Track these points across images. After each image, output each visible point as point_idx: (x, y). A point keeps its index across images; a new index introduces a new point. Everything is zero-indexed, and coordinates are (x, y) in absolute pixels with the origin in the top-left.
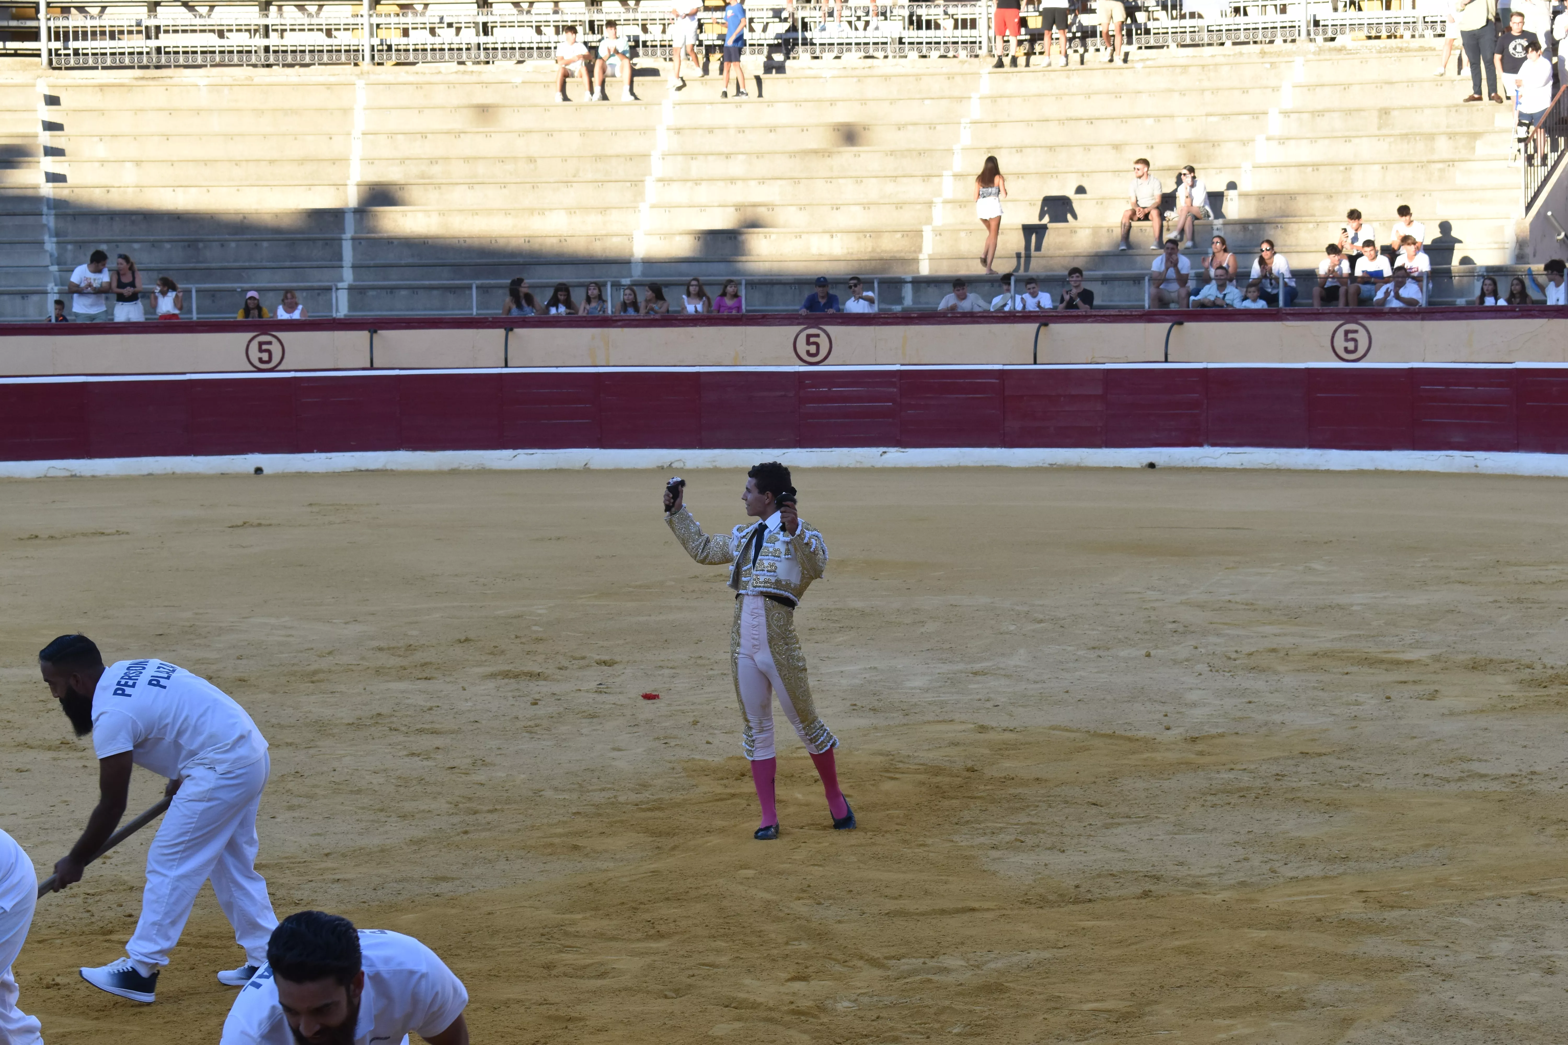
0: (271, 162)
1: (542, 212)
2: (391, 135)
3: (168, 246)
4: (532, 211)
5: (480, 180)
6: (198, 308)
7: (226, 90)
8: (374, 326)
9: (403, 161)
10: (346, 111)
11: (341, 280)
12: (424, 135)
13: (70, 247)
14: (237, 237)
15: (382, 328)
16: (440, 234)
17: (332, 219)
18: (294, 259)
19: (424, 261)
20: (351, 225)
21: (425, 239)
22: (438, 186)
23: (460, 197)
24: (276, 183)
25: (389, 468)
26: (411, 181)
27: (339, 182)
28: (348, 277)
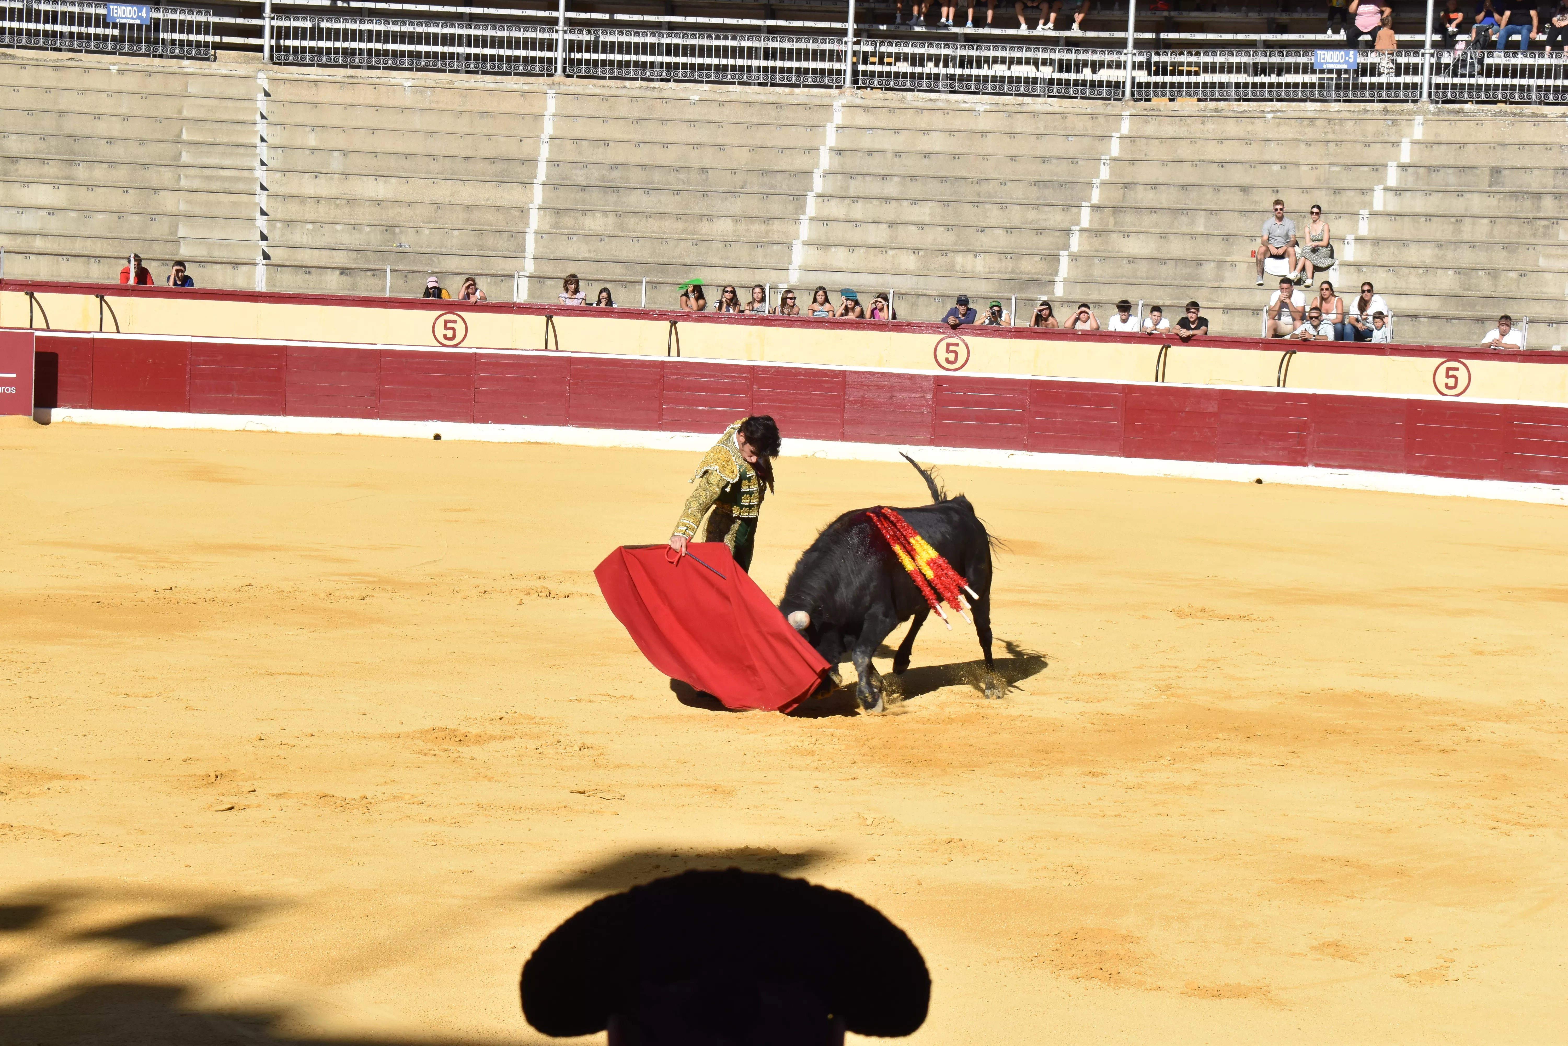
0: (466, 158)
1: (710, 218)
2: (577, 141)
3: (367, 229)
4: (701, 217)
5: (655, 186)
6: (391, 287)
7: (429, 92)
8: (550, 312)
9: (586, 165)
10: (538, 117)
11: (524, 270)
12: (606, 143)
13: (279, 225)
14: (431, 225)
15: (557, 314)
16: (616, 233)
17: (517, 214)
18: (482, 248)
19: (599, 257)
20: (535, 220)
21: (602, 237)
22: (616, 189)
23: (636, 200)
24: (469, 178)
25: (556, 442)
26: (592, 183)
27: (526, 181)
28: (529, 266)
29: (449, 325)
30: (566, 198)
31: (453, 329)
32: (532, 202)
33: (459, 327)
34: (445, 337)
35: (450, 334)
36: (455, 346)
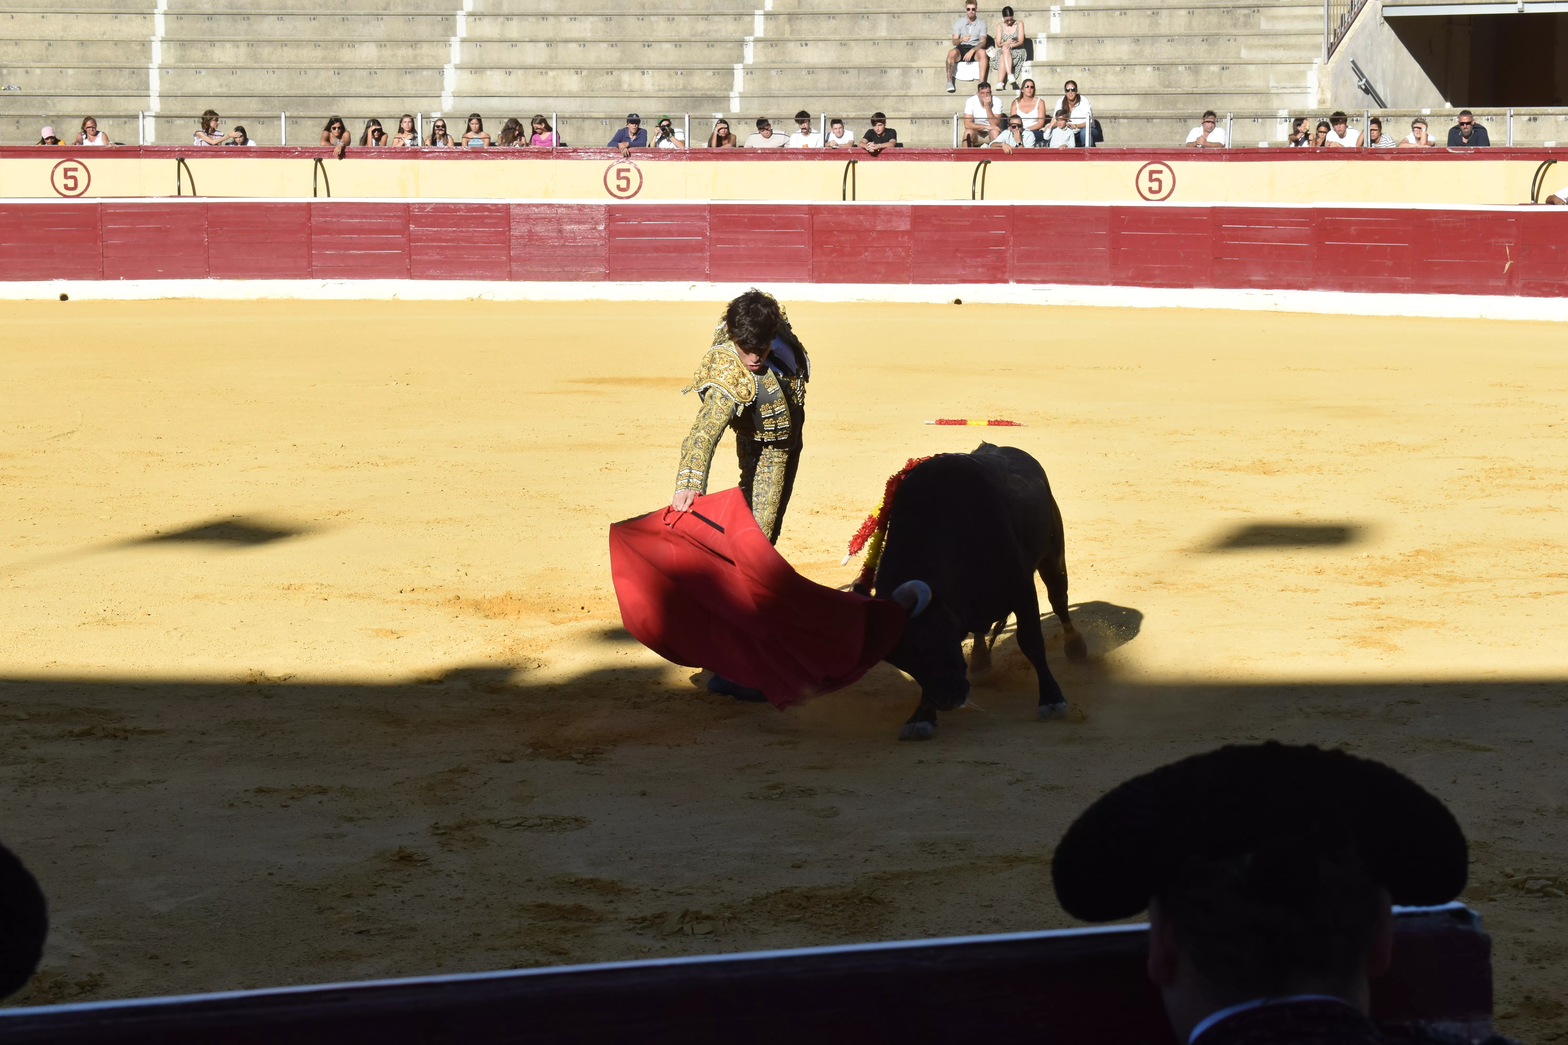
1: (352, 44)
4: (341, 43)
5: (289, 11)
8: (182, 155)
11: (149, 109)
14: (42, 65)
15: (190, 157)
16: (249, 65)
17: (138, 48)
18: (101, 87)
19: (233, 91)
20: (158, 54)
21: (233, 70)
22: (247, 16)
23: (269, 27)
24: (82, 10)
25: (196, 296)
26: (220, 11)
27: (146, 11)
28: (155, 105)
29: (70, 174)
30: (191, 29)
31: (74, 178)
32: (154, 35)
33: (81, 175)
34: (66, 187)
35: (71, 183)
36: (78, 196)
